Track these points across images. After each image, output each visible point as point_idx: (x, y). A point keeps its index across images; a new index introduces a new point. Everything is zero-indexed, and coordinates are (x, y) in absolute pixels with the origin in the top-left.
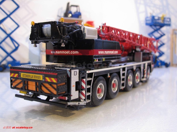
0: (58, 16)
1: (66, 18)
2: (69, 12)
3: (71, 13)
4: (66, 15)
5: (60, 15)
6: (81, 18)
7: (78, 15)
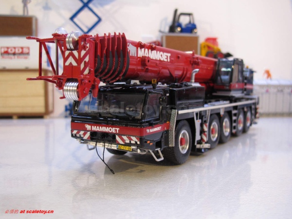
0: (160, 31)
1: (172, 34)
2: (176, 24)
3: (180, 25)
4: (172, 29)
5: (162, 30)
6: (196, 33)
7: (191, 28)
